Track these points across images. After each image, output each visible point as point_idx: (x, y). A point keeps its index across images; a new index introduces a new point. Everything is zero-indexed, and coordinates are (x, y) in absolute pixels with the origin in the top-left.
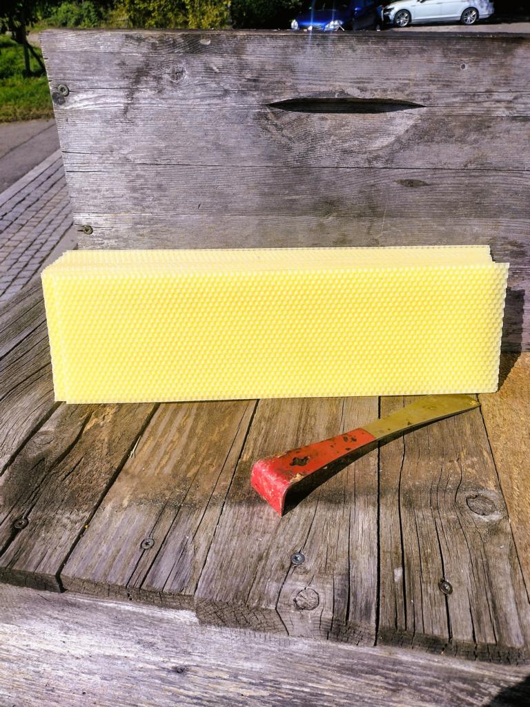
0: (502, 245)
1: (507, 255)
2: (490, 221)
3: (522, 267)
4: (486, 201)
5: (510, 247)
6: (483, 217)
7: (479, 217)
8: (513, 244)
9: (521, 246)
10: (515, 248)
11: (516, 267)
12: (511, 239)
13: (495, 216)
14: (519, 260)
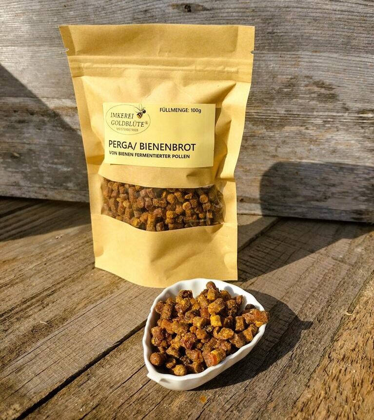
0: (306, 86)
1: (313, 99)
2: (288, 56)
3: (334, 114)
4: (279, 30)
5: (316, 89)
6: (279, 50)
7: (274, 50)
8: (320, 84)
9: (329, 87)
10: (323, 91)
11: (326, 114)
12: (317, 79)
13: (292, 48)
14: (329, 105)
